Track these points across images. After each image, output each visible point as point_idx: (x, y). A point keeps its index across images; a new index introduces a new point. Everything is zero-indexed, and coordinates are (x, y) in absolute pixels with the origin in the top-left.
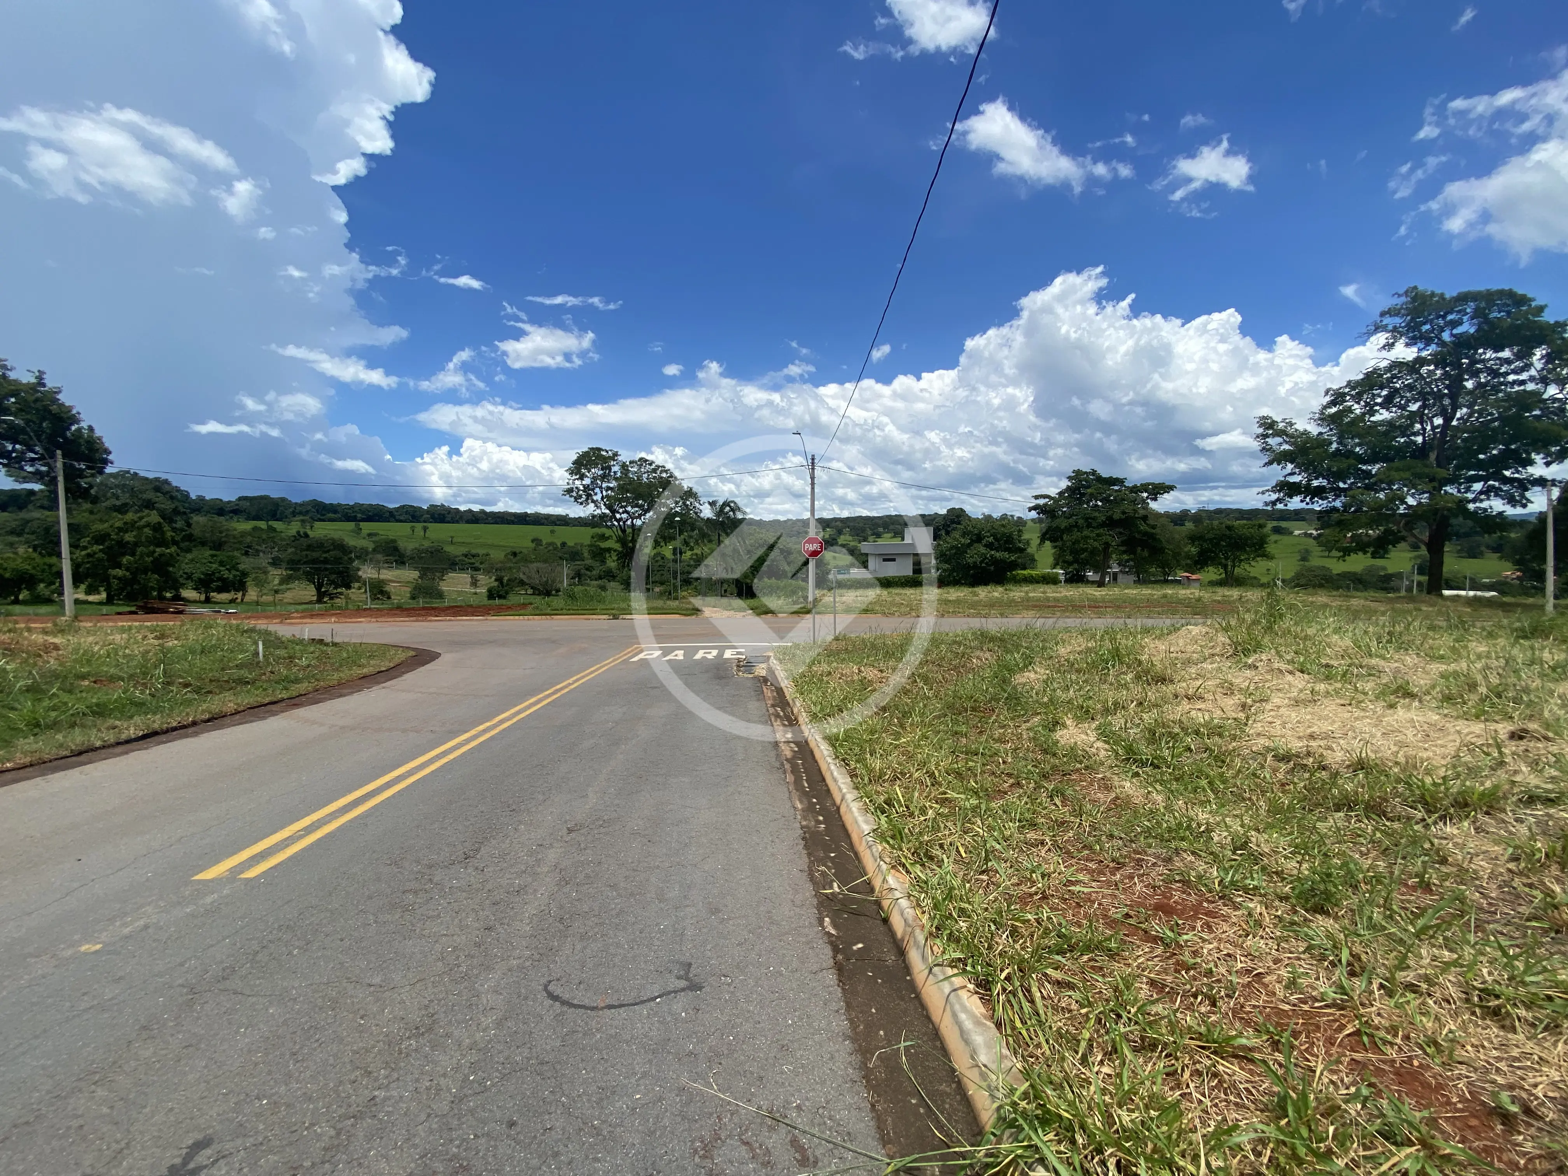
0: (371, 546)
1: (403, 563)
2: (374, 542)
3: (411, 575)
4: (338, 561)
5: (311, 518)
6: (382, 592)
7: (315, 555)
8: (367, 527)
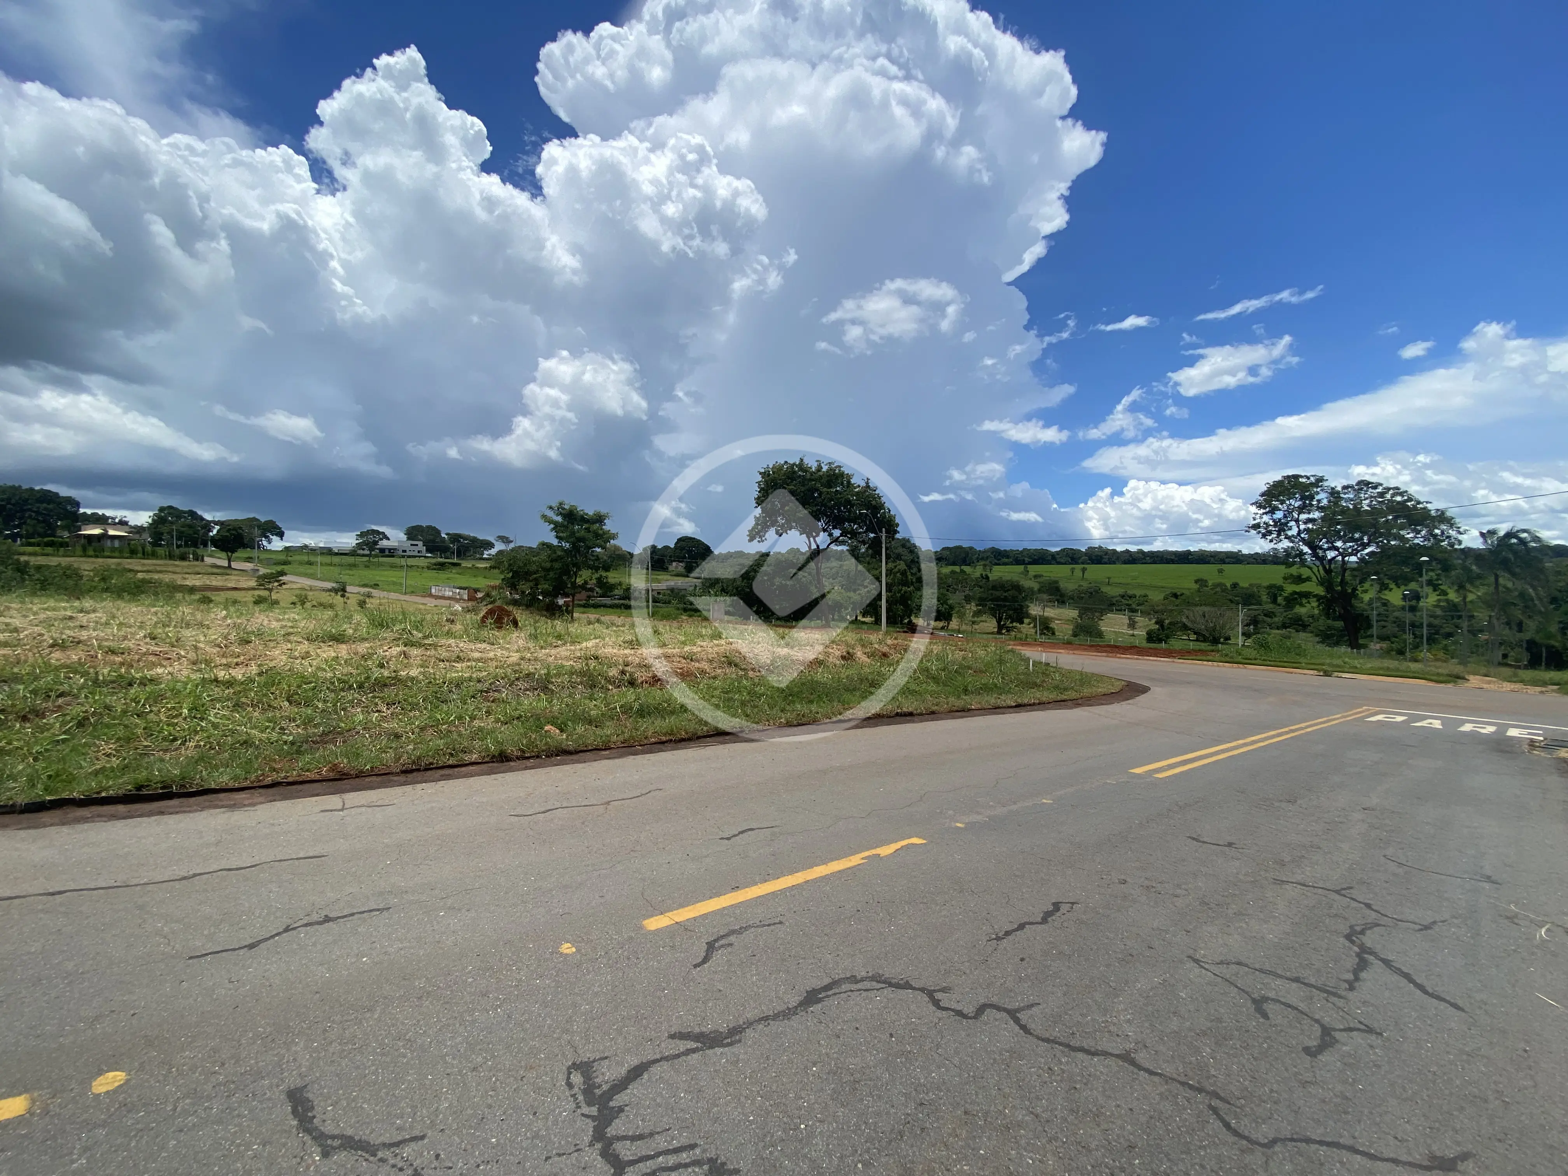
0: (1036, 587)
1: (1063, 602)
2: (1039, 583)
3: (1072, 613)
4: (1014, 599)
5: (991, 562)
6: (1048, 628)
7: (998, 593)
8: (1034, 569)
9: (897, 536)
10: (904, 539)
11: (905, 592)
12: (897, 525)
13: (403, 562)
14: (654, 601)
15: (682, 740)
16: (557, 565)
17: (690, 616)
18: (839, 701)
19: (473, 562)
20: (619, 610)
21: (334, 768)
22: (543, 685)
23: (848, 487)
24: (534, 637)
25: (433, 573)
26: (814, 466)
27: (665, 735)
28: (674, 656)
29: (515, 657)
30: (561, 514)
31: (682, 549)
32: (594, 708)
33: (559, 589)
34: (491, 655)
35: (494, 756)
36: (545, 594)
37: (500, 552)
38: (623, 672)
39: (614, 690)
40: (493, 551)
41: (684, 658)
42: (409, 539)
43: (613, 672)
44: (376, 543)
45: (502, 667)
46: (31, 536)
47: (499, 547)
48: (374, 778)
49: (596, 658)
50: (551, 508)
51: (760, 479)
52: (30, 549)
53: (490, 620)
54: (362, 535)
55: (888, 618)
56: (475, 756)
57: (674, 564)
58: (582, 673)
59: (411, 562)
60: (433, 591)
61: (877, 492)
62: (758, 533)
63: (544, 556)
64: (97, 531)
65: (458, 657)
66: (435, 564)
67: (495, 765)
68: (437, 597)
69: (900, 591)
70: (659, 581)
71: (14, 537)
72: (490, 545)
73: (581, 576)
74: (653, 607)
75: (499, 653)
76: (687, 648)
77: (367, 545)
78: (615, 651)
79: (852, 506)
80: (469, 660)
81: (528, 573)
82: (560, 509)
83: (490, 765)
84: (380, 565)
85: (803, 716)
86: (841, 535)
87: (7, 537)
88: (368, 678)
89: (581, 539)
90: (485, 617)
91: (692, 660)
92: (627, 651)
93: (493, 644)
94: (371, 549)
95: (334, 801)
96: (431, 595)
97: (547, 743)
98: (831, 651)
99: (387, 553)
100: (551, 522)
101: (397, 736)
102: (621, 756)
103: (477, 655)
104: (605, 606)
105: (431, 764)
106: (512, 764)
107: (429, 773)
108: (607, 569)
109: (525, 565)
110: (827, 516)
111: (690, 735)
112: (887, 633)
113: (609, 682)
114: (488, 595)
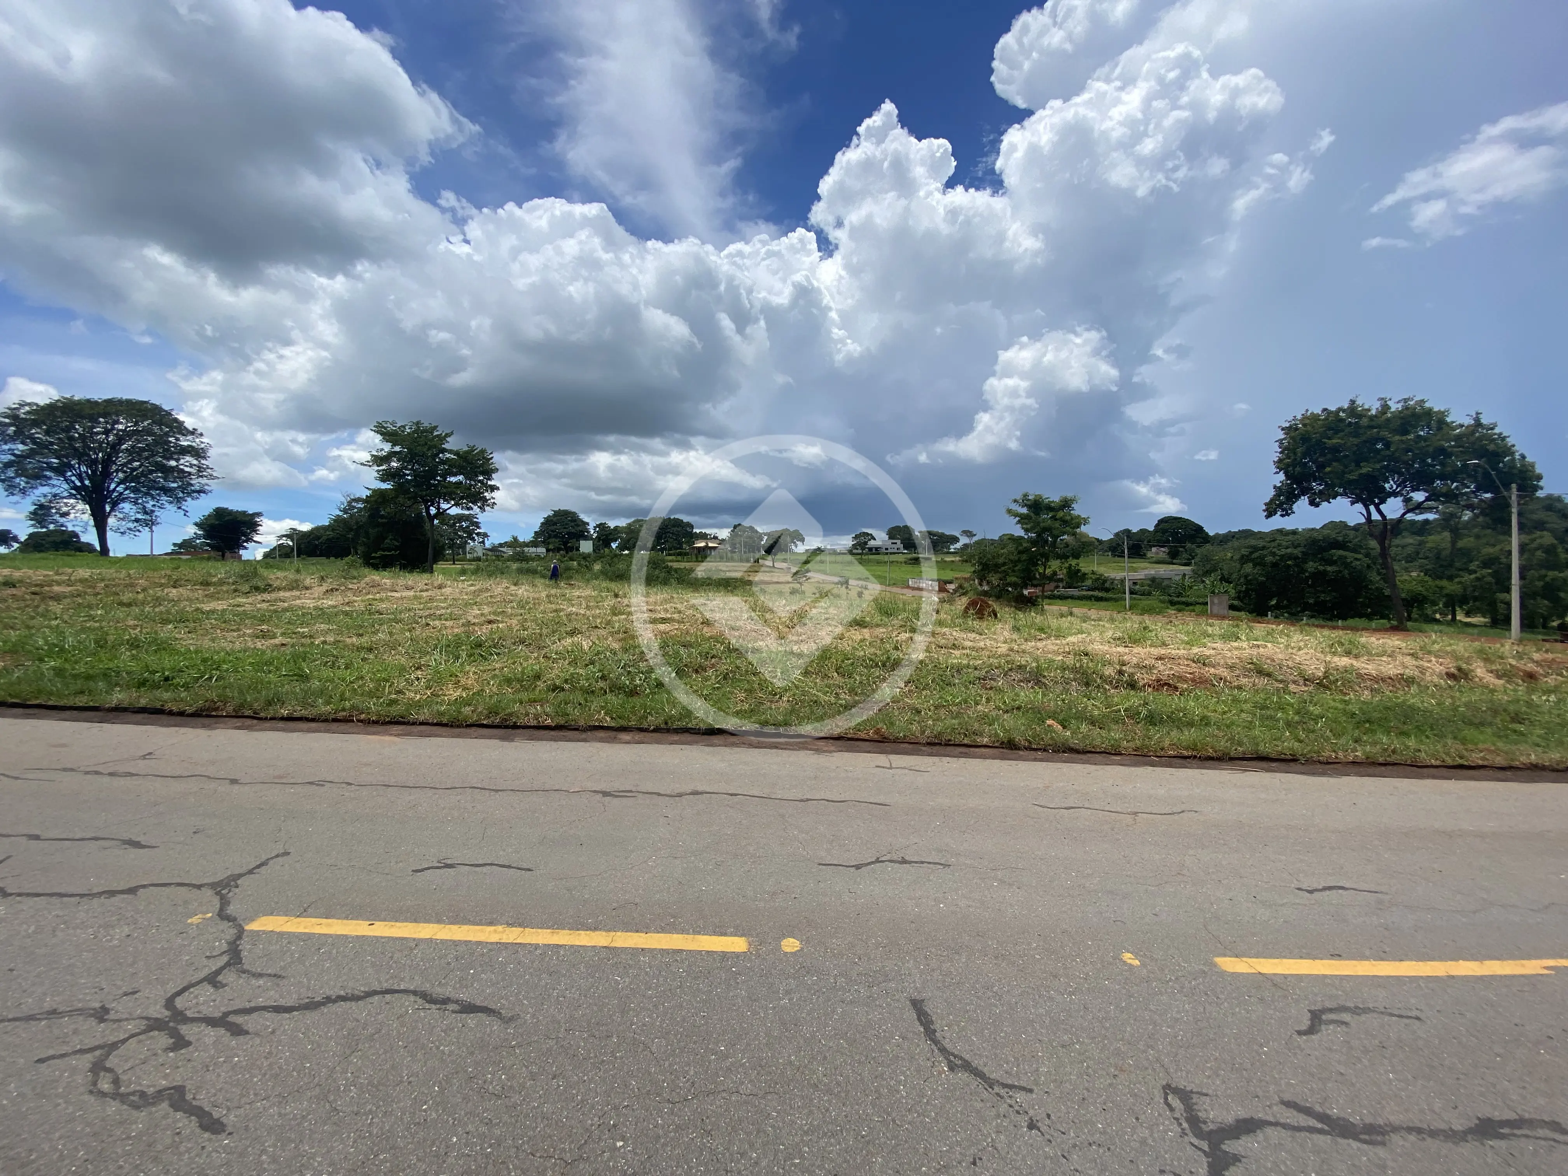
9: (1540, 494)
10: (1550, 497)
11: (1553, 580)
12: (1539, 478)
13: (886, 558)
14: (1131, 593)
15: (1211, 759)
16: (1024, 557)
17: (1180, 611)
18: (1455, 738)
19: (942, 556)
20: (1089, 602)
21: (878, 731)
22: (1036, 678)
23: (1439, 429)
24: (1016, 629)
25: (909, 568)
26: (1374, 407)
27: (1186, 749)
28: (1179, 658)
29: (1003, 649)
30: (1026, 505)
31: (1164, 531)
32: (1095, 707)
33: (1028, 579)
34: (982, 644)
35: (1003, 743)
36: (1014, 585)
37: (966, 546)
38: (1121, 673)
39: (1112, 691)
40: (958, 545)
41: (1194, 662)
42: (890, 538)
43: (1109, 671)
44: (866, 543)
45: (993, 656)
46: (670, 549)
47: (964, 540)
48: (906, 745)
49: (1086, 655)
50: (1015, 501)
51: (1283, 437)
52: (670, 558)
53: (972, 611)
54: (856, 537)
55: (1522, 618)
56: (986, 740)
57: (1154, 549)
58: (1074, 670)
59: (893, 558)
60: (910, 583)
61: (1497, 431)
62: (1280, 506)
63: (1011, 547)
64: (702, 544)
65: (954, 645)
66: (911, 559)
67: (1005, 751)
68: (914, 589)
69: (1542, 578)
70: (1135, 570)
71: (662, 550)
72: (955, 540)
73: (1050, 568)
74: (1131, 599)
75: (988, 643)
76: (1195, 650)
77: (860, 545)
78: (1106, 648)
79: (1448, 455)
80: (963, 648)
81: (997, 566)
82: (1025, 501)
83: (1002, 750)
84: (869, 561)
85: (1394, 752)
86: (1427, 499)
87: (659, 550)
88: (888, 658)
89: (1045, 529)
90: (967, 609)
91: (1204, 664)
92: (1121, 649)
93: (981, 634)
94: (863, 549)
95: (882, 759)
96: (908, 587)
97: (1052, 738)
98: (1426, 664)
99: (874, 551)
100: (1016, 515)
101: (919, 712)
102: (1135, 765)
103: (968, 644)
104: (1072, 597)
105: (950, 740)
106: (1021, 753)
107: (949, 748)
108: (1077, 557)
109: (994, 557)
110: (1400, 474)
111: (1220, 754)
112: (1520, 641)
113: (1105, 681)
114: (961, 587)
